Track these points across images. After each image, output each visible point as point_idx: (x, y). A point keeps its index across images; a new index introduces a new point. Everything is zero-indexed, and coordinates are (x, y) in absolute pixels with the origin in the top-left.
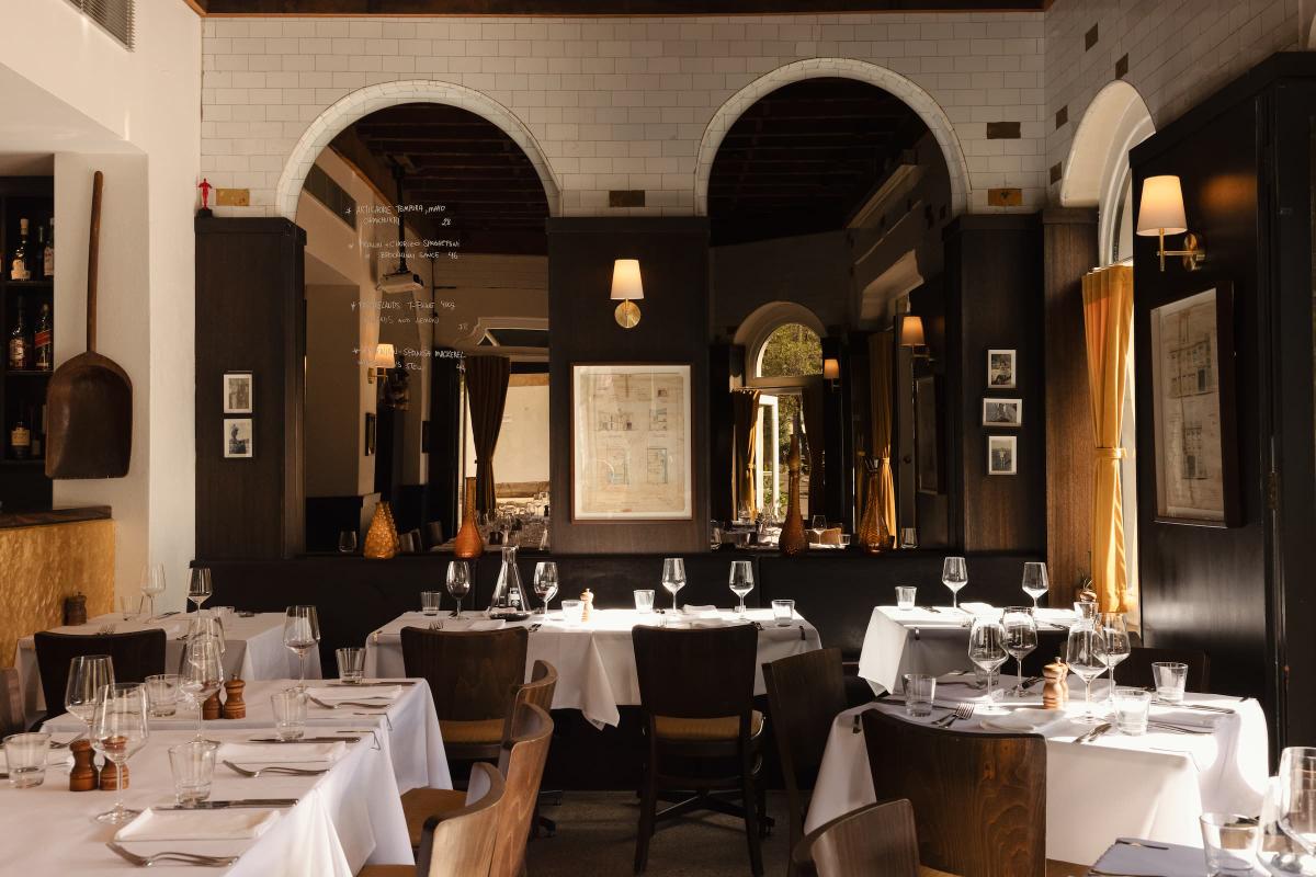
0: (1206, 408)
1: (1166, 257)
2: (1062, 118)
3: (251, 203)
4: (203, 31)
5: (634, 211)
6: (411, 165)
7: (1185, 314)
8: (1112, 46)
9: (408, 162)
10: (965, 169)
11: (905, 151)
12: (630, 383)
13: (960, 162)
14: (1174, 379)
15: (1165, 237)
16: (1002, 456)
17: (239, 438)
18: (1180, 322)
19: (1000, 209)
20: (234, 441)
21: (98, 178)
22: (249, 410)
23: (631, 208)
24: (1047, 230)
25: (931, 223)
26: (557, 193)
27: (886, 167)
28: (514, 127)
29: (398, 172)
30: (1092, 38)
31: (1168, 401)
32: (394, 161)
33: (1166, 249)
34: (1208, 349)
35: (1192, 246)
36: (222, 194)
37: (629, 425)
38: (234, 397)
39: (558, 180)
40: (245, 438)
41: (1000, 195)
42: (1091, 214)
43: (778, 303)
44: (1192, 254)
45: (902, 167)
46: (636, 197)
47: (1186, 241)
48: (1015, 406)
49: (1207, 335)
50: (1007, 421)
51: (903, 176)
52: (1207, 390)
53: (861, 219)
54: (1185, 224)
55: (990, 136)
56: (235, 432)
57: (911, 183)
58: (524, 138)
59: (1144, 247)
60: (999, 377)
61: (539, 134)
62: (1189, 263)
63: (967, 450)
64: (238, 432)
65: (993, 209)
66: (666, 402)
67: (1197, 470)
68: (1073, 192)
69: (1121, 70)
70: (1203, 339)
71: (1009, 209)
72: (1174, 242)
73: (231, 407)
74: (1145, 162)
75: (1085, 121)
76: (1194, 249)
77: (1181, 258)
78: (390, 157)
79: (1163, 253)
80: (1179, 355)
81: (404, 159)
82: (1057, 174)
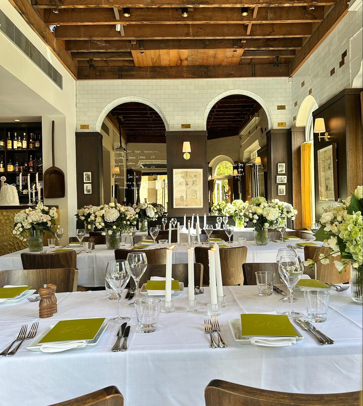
0: (330, 173)
1: (321, 138)
2: (296, 104)
3: (89, 128)
4: (76, 84)
5: (188, 129)
6: (123, 119)
7: (325, 152)
8: (308, 87)
9: (122, 118)
10: (272, 117)
11: (256, 113)
12: (188, 173)
13: (270, 116)
14: (323, 167)
15: (321, 133)
16: (282, 190)
17: (88, 189)
18: (324, 153)
19: (281, 128)
20: (87, 189)
21: (53, 122)
22: (91, 182)
23: (187, 129)
24: (292, 133)
25: (262, 133)
26: (168, 125)
27: (250, 118)
28: (156, 108)
29: (119, 120)
30: (303, 84)
31: (321, 173)
32: (118, 117)
33: (320, 136)
34: (331, 160)
35: (327, 135)
36: (82, 126)
37: (187, 184)
38: (87, 178)
39: (168, 122)
40: (90, 189)
41: (280, 124)
42: (304, 128)
43: (220, 156)
44: (327, 137)
45: (255, 117)
46: (188, 126)
47: (325, 134)
48: (285, 178)
49: (330, 156)
50: (283, 181)
51: (255, 120)
52: (330, 169)
53: (244, 132)
54: (325, 130)
55: (278, 109)
56: (87, 187)
57: (257, 122)
58: (159, 111)
59: (316, 135)
60: (281, 170)
61: (163, 110)
62: (326, 139)
63: (273, 189)
64: (88, 187)
65: (279, 128)
66: (196, 178)
67: (328, 189)
68: (299, 123)
69: (310, 92)
70: (330, 157)
71: (283, 128)
72: (323, 134)
73: (86, 181)
74: (316, 115)
75: (301, 105)
76: (327, 136)
77: (324, 138)
78: (117, 116)
79: (320, 137)
80: (324, 162)
81: (121, 117)
82: (295, 119)
